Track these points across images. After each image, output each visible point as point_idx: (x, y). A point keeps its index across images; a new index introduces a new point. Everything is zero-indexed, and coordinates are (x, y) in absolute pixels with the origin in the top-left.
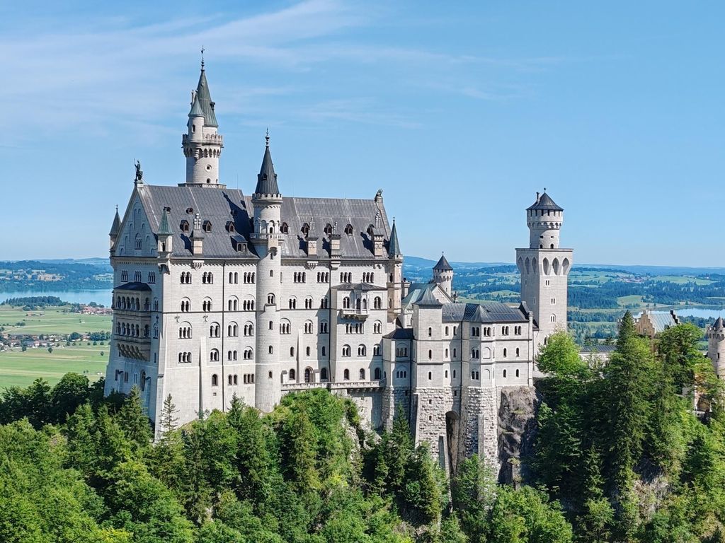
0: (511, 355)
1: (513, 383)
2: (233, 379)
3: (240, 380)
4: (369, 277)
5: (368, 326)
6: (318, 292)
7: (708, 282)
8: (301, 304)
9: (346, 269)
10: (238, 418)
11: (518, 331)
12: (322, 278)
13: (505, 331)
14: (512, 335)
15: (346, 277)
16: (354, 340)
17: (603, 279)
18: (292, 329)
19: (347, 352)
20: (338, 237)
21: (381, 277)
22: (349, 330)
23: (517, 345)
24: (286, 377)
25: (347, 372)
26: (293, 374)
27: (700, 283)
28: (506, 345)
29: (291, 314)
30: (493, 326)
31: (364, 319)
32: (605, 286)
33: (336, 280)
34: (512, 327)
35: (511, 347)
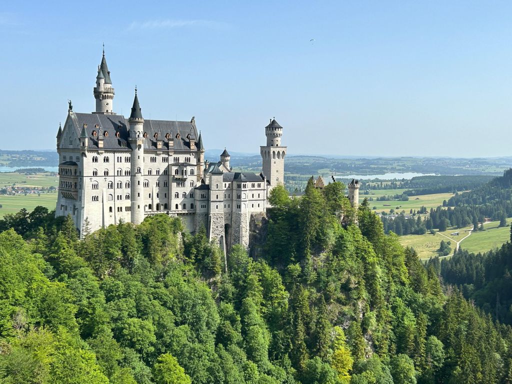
0: (256, 197)
1: (257, 210)
2: (120, 209)
3: (124, 209)
4: (188, 160)
5: (187, 183)
6: (163, 166)
8: (154, 173)
9: (177, 156)
10: (122, 228)
11: (259, 186)
12: (165, 160)
13: (253, 186)
14: (256, 187)
15: (177, 159)
16: (180, 190)
18: (150, 184)
19: (177, 196)
20: (172, 140)
21: (194, 160)
22: (178, 184)
23: (259, 192)
24: (147, 208)
25: (177, 206)
26: (150, 207)
27: (357, 163)
28: (254, 192)
29: (149, 178)
30: (246, 183)
31: (185, 180)
32: (313, 164)
33: (171, 161)
34: (256, 183)
35: (256, 193)
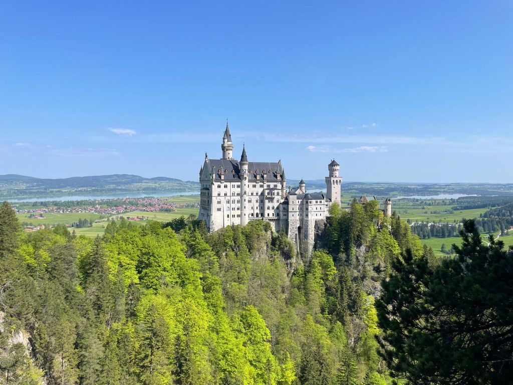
0: (319, 209)
1: (319, 218)
2: (234, 216)
3: (236, 216)
4: (276, 186)
5: (275, 200)
6: (260, 190)
7: (421, 187)
8: (255, 194)
9: (269, 184)
10: (234, 228)
11: (321, 202)
12: (261, 186)
13: (317, 202)
14: (319, 203)
15: (268, 186)
16: (271, 205)
17: (386, 186)
18: (252, 201)
19: (268, 208)
20: (266, 174)
21: (279, 186)
22: (269, 202)
23: (321, 206)
24: (250, 216)
25: (268, 214)
26: (252, 215)
28: (317, 206)
29: (252, 197)
30: (312, 201)
31: (273, 198)
33: (265, 187)
34: (319, 201)
35: (319, 207)
